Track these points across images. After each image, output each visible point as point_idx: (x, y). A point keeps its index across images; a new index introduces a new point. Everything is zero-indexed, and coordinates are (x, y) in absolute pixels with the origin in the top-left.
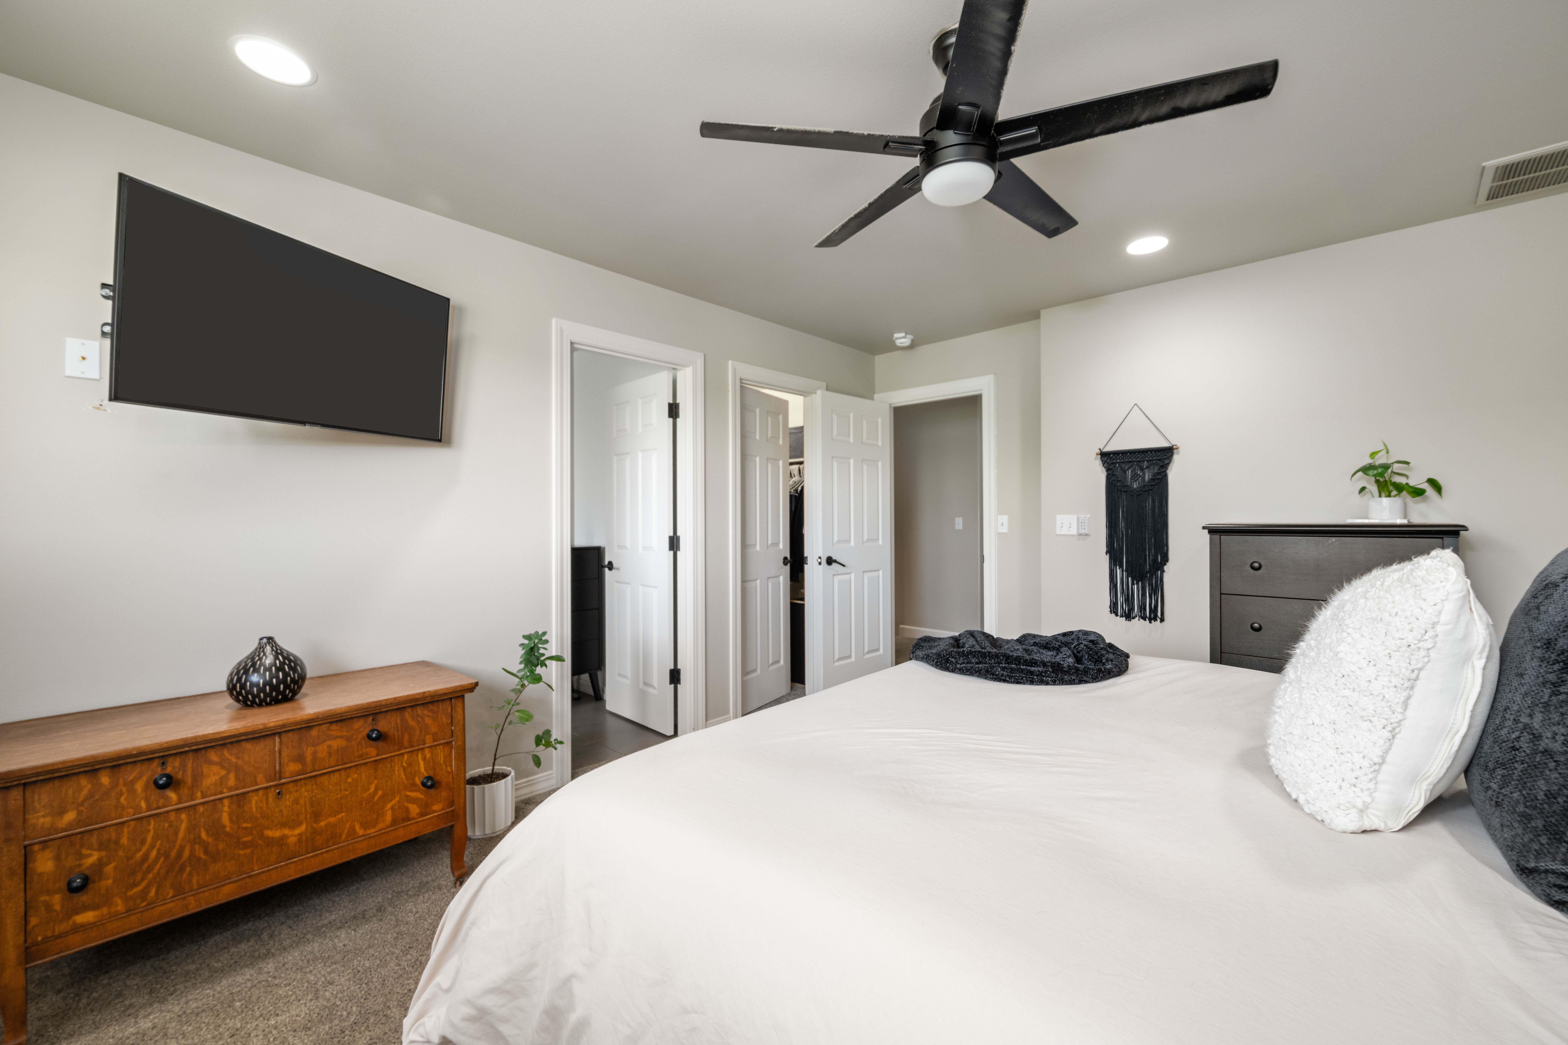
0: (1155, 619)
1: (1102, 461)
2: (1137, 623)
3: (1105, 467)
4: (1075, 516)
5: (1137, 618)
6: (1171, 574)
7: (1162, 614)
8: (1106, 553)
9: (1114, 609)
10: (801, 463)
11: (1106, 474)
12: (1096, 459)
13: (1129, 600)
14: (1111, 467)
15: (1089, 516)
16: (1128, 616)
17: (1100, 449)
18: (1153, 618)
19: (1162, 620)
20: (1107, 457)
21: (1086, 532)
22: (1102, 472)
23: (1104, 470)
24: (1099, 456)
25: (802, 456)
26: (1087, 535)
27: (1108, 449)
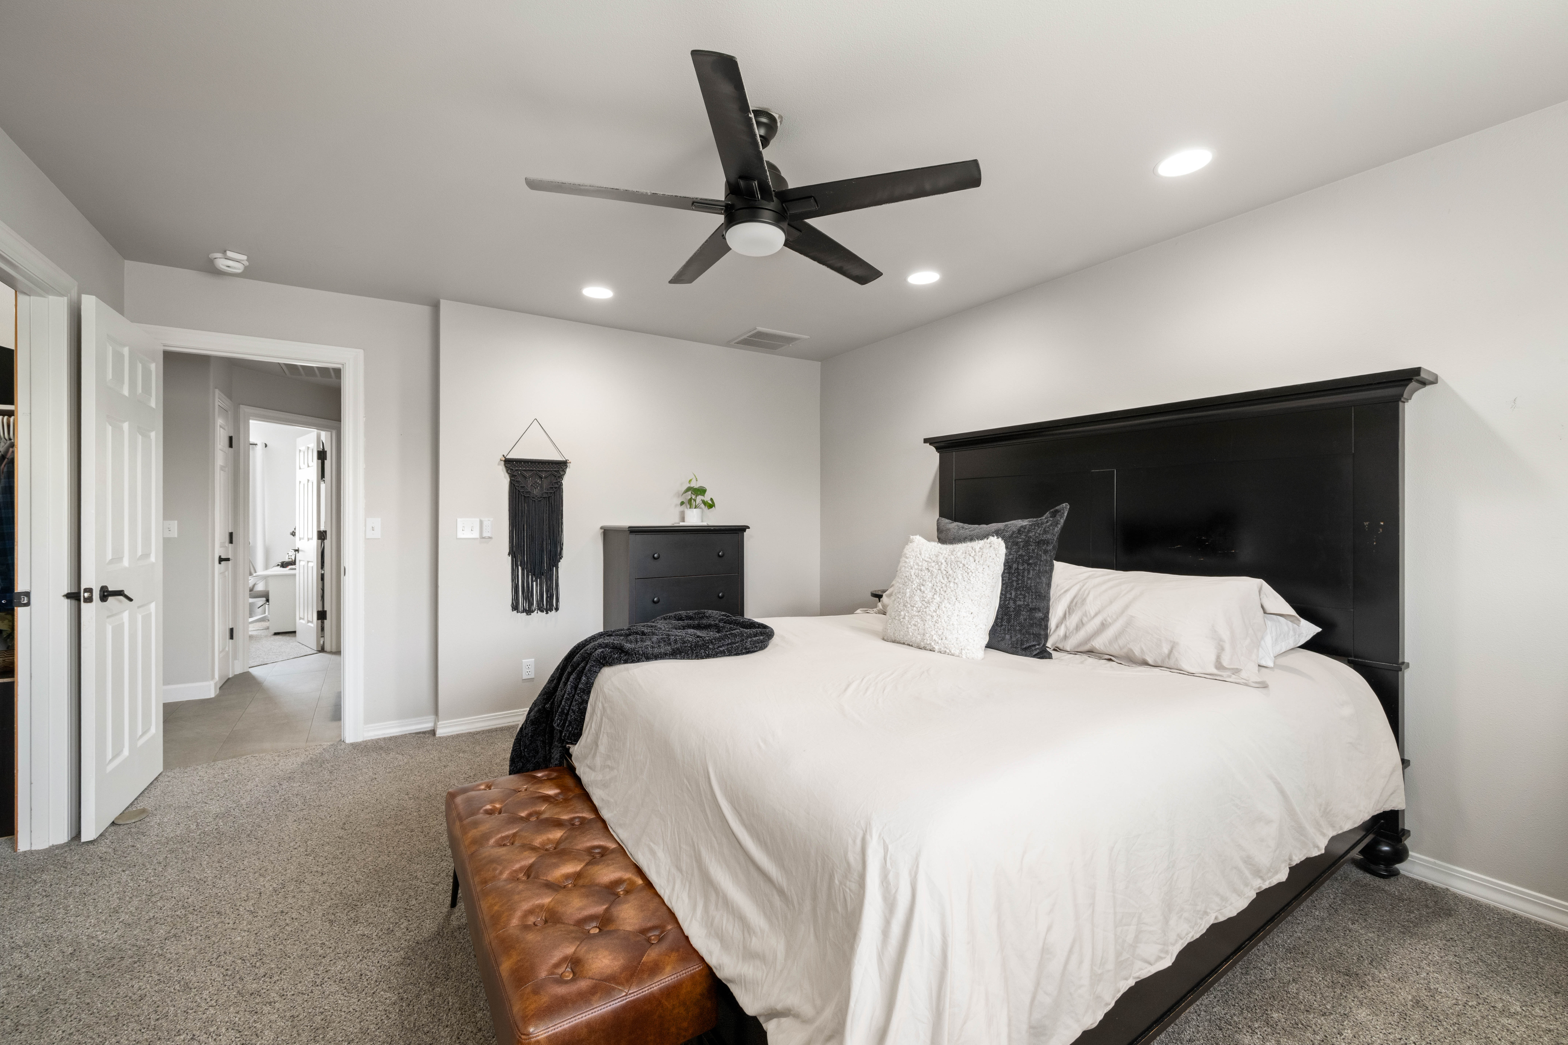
0: (551, 610)
1: (506, 467)
2: (537, 616)
3: (508, 473)
4: (478, 520)
5: (536, 611)
6: (565, 569)
7: (557, 605)
8: (509, 555)
9: (515, 607)
10: (10, 414)
11: (509, 480)
12: (499, 464)
13: (528, 597)
14: (515, 473)
15: (492, 519)
16: (529, 612)
17: (504, 456)
18: (549, 609)
19: (557, 609)
20: (511, 465)
21: (489, 535)
22: (505, 477)
23: (507, 476)
24: (503, 463)
25: (11, 402)
26: (490, 538)
27: (511, 456)
